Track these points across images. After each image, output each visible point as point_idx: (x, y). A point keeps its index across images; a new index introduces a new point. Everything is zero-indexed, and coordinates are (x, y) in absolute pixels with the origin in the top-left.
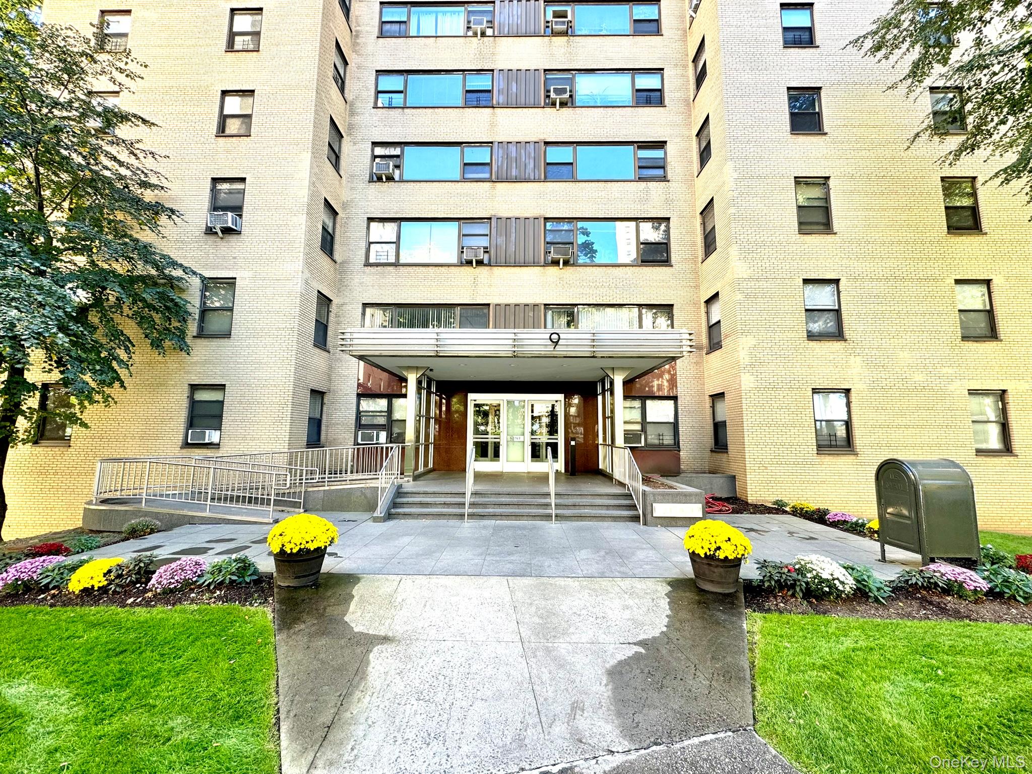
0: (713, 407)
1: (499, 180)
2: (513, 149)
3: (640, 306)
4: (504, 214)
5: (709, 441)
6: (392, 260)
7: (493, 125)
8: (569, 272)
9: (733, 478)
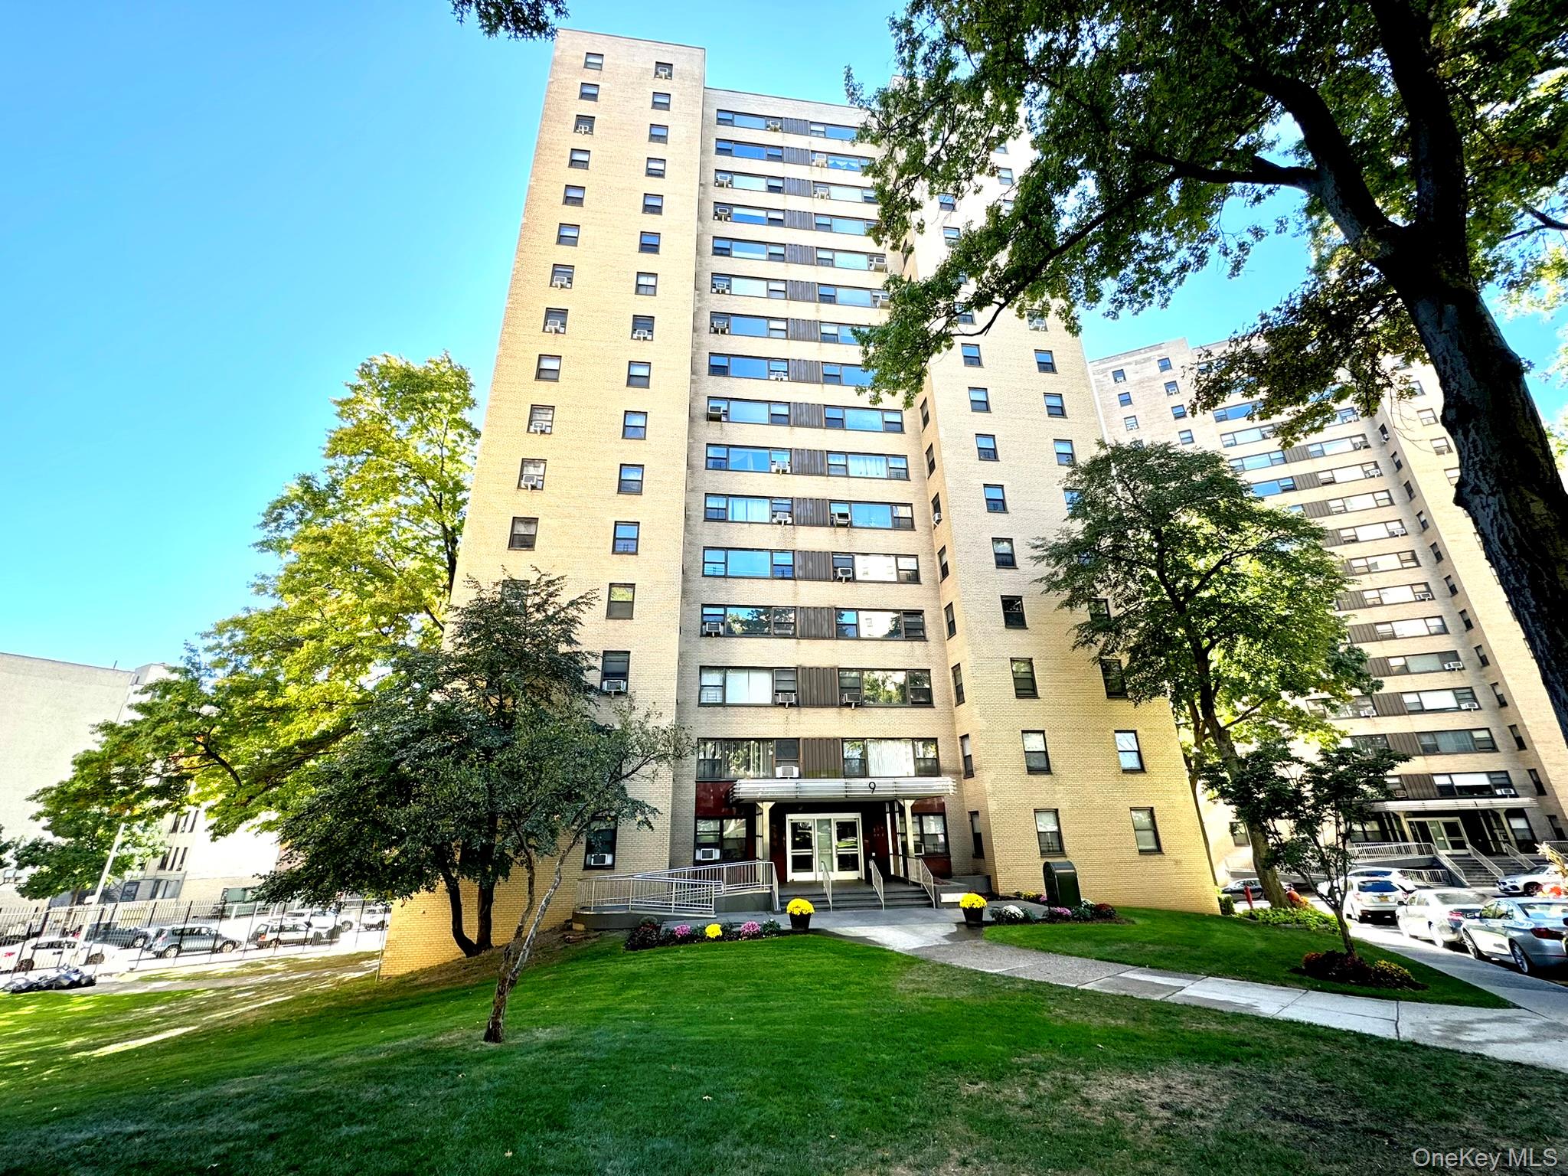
0: (972, 820)
1: (802, 637)
2: (811, 614)
3: (913, 739)
4: (808, 665)
5: (971, 848)
6: (719, 701)
7: (796, 594)
8: (859, 713)
9: (988, 878)
